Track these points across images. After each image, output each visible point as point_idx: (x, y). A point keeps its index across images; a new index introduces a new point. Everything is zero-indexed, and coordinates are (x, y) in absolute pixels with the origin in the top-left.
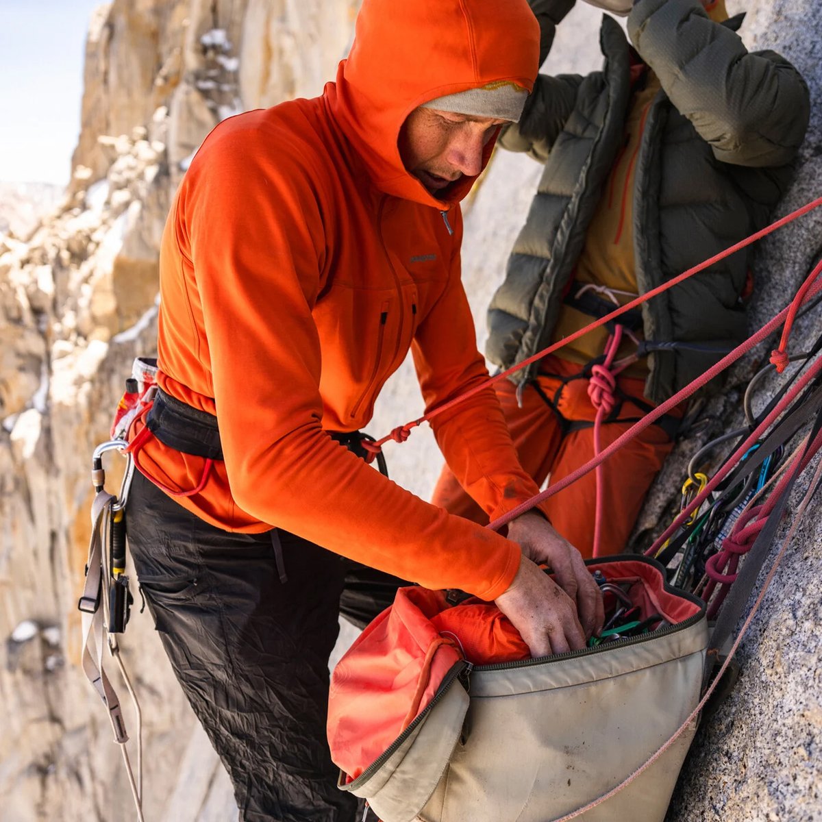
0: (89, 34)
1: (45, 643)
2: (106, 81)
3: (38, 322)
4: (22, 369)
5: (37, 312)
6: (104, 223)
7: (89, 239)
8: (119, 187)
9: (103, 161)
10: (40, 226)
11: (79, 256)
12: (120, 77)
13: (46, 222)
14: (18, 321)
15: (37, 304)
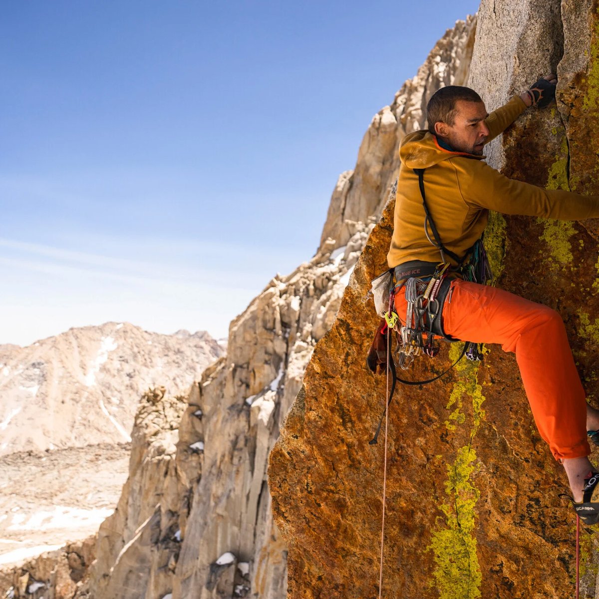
0: (337, 187)
1: (238, 571)
2: (343, 214)
3: (284, 332)
4: (266, 362)
5: (285, 325)
6: (340, 271)
7: (329, 279)
8: (354, 250)
9: (345, 235)
10: (298, 271)
11: (320, 290)
12: (352, 210)
13: (302, 269)
14: (272, 330)
15: (286, 320)
